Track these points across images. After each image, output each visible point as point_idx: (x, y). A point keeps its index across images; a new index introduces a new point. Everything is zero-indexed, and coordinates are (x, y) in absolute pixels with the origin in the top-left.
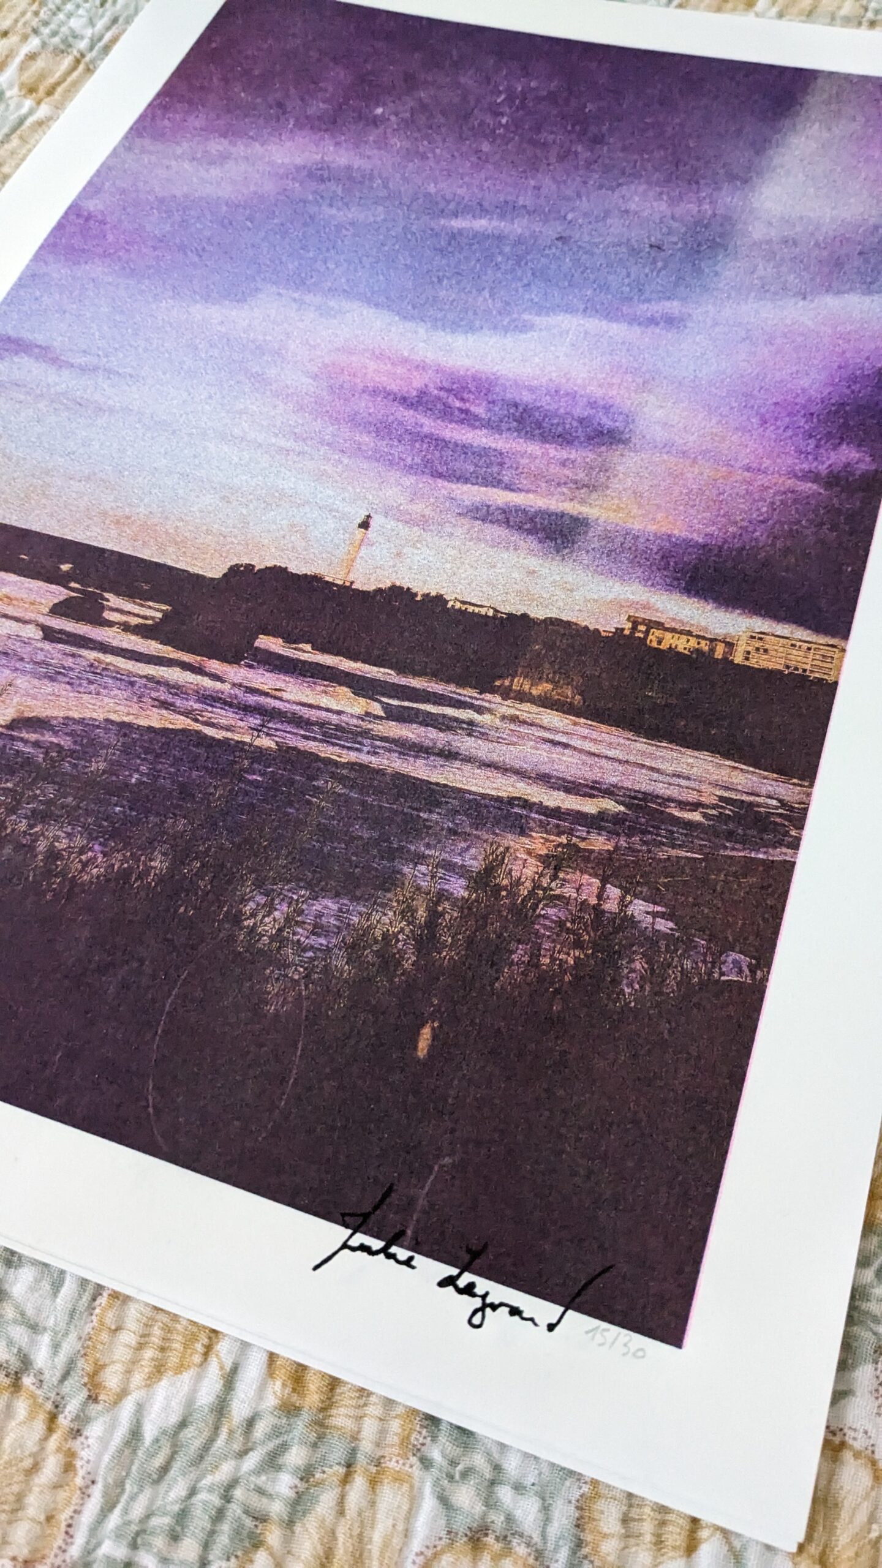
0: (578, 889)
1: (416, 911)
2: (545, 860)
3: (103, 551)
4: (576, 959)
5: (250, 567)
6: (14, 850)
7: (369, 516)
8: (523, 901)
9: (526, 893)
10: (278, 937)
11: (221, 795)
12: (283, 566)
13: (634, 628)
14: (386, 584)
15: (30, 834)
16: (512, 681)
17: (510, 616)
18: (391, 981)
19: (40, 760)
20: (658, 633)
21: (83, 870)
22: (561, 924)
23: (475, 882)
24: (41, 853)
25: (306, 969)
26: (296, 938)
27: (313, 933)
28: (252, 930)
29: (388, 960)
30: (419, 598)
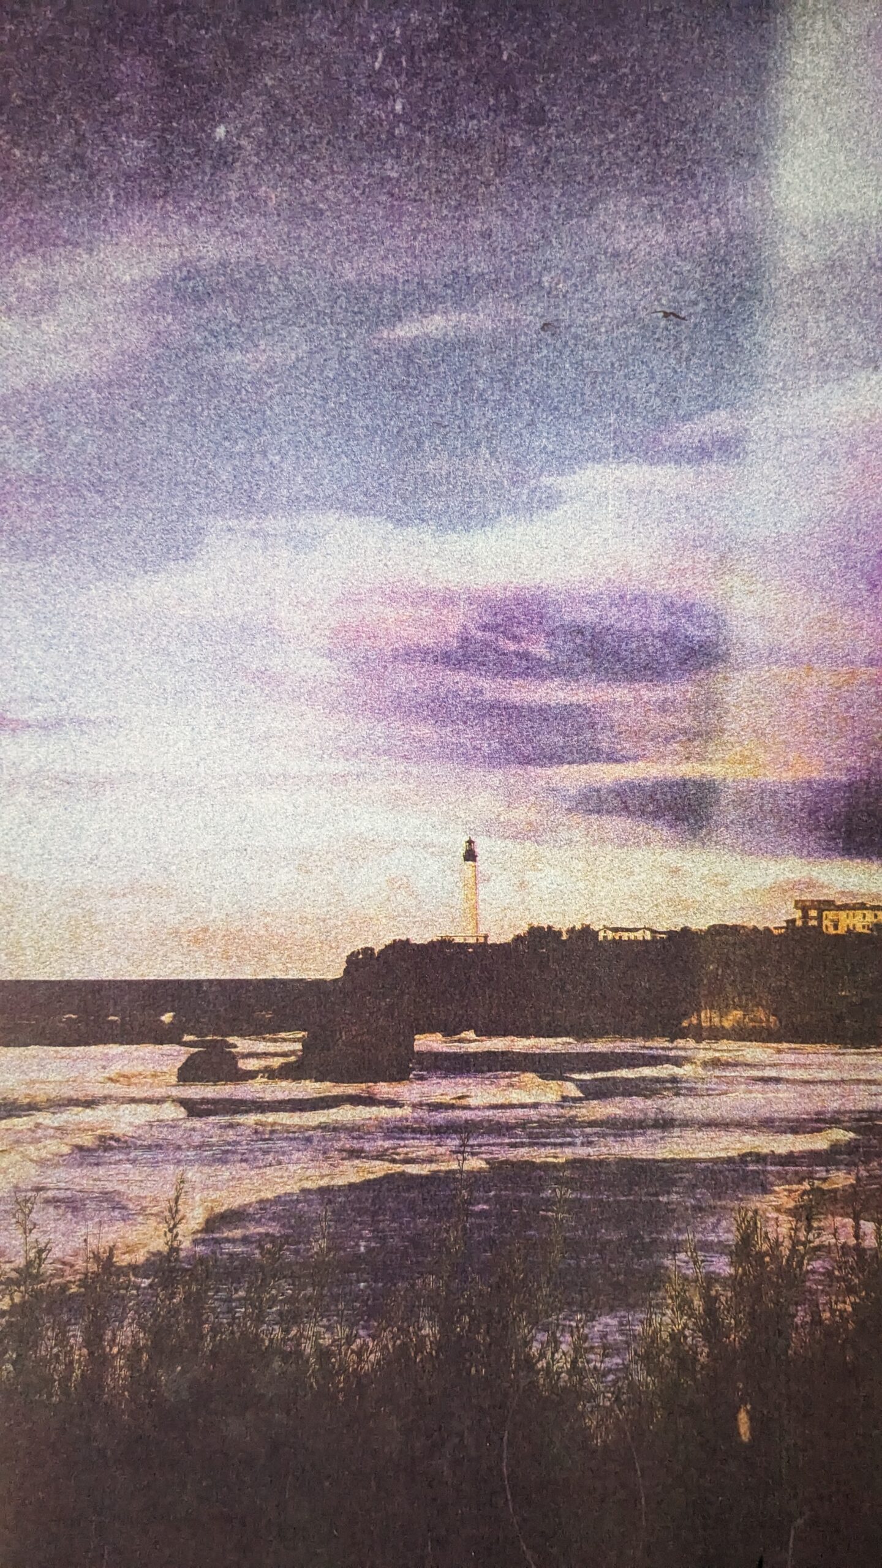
0: (835, 1234)
1: (692, 1302)
2: (794, 1213)
3: (199, 983)
4: (853, 1304)
5: (368, 951)
6: (283, 1360)
7: (470, 842)
8: (788, 1260)
9: (788, 1252)
10: (574, 1369)
11: (456, 1238)
12: (404, 938)
13: (805, 916)
14: (522, 929)
15: (289, 1339)
16: (699, 1016)
17: (671, 934)
18: (694, 1379)
19: (258, 1256)
20: (830, 915)
21: (360, 1361)
22: (829, 1274)
23: (737, 1255)
24: (310, 1355)
25: (613, 1393)
26: (592, 1365)
27: (605, 1355)
28: (548, 1370)
29: (684, 1360)
30: (564, 937)
